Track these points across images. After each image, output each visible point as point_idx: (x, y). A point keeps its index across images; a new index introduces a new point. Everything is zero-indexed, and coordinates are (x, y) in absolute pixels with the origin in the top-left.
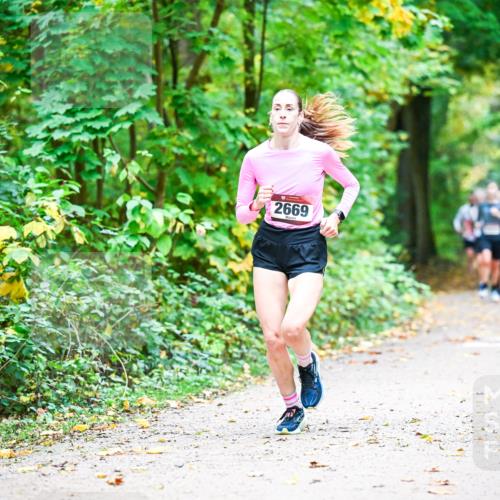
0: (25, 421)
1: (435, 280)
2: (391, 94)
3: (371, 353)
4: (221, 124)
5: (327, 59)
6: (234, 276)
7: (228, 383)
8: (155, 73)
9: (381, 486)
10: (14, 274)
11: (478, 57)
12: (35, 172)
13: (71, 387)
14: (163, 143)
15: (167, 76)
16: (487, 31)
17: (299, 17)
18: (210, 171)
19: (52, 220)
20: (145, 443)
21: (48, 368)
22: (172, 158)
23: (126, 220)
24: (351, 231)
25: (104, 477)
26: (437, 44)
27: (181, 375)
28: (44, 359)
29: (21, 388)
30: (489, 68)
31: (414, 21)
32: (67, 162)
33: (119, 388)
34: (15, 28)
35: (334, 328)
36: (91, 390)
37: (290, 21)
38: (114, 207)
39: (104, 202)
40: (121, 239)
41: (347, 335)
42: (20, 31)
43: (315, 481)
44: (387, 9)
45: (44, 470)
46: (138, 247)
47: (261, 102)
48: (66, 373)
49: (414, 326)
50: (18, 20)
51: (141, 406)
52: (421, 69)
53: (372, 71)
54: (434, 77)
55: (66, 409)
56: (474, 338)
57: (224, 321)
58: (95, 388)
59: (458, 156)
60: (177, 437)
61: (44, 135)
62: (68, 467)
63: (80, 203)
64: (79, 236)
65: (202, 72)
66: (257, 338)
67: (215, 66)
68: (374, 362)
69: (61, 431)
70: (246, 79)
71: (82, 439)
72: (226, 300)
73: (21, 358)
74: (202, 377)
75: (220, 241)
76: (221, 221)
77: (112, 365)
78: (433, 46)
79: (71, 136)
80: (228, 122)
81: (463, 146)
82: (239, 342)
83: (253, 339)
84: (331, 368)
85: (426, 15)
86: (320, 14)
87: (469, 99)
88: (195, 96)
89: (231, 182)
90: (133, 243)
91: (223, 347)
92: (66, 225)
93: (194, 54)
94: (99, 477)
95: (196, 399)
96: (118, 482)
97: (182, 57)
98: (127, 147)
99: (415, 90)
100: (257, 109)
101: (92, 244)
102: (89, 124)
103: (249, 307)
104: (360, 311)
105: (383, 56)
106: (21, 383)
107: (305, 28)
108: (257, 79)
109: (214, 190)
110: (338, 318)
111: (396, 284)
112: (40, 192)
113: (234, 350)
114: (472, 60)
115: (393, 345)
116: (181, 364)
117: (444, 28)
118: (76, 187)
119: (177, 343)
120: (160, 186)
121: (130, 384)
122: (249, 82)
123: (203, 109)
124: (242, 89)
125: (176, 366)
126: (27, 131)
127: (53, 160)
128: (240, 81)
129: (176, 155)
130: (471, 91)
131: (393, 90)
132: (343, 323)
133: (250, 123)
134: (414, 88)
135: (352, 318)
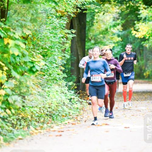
2: (68, 12)
3: (59, 131)
35: (42, 120)
41: (48, 123)
47: (8, 16)
49: (79, 119)
53: (59, 2)
54: (88, 4)
56: (107, 124)
59: (99, 40)
66: (6, 125)
68: (61, 135)
84: (40, 138)
87: (104, 14)
99: (79, 11)
100: (6, 19)
103: (3, 111)
104: (54, 112)
108: (6, 5)
110: (44, 115)
111: (70, 100)
115: (69, 127)
122: (2, 7)
130: (104, 11)
131: (68, 10)
132: (46, 118)
133: (3, 26)
134: (78, 9)
135: (50, 115)
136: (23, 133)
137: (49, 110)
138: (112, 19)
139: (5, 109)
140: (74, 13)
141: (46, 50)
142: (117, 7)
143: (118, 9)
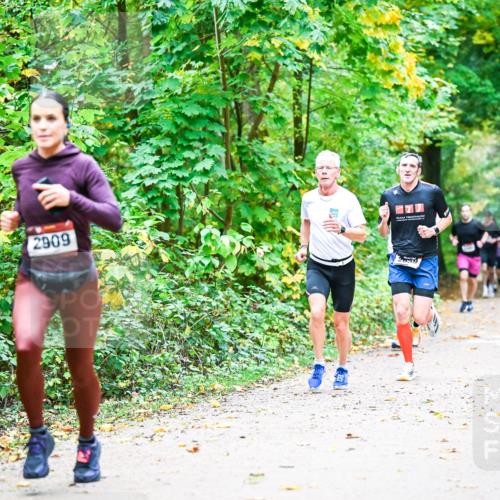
0: (122, 402)
1: (445, 290)
2: (409, 144)
4: (275, 168)
5: (359, 117)
6: (286, 287)
7: (282, 372)
8: (224, 130)
9: (403, 453)
10: (114, 287)
11: (478, 116)
12: (130, 206)
13: (159, 375)
14: (232, 184)
15: (234, 131)
16: (485, 95)
17: (337, 84)
18: (267, 206)
19: (144, 244)
20: (216, 419)
21: (140, 361)
22: (239, 196)
23: (201, 244)
24: (379, 252)
25: (184, 446)
26: (446, 106)
27: (245, 366)
28: (138, 353)
29: (119, 377)
30: (486, 124)
31: (427, 88)
32: (156, 204)
33: (197, 376)
34: (114, 94)
35: (365, 329)
36: (174, 377)
37: (330, 87)
38: (192, 234)
39: (184, 230)
40: (197, 259)
41: (375, 334)
42: (119, 95)
43: (351, 449)
44: (404, 79)
45: (137, 440)
46: (211, 265)
47: (307, 151)
48: (154, 364)
50: (116, 87)
51: (213, 391)
52: (433, 125)
54: (443, 131)
55: (154, 393)
56: (476, 336)
57: (279, 323)
58: (177, 376)
59: (462, 193)
60: (241, 415)
61: (138, 181)
62: (156, 438)
63: (166, 231)
64: (165, 257)
65: (261, 127)
66: (305, 336)
67: (271, 123)
69: (151, 410)
70: (296, 133)
71: (167, 416)
72: (280, 306)
73: (119, 352)
74: (261, 367)
75: (274, 261)
76: (276, 245)
77: (191, 358)
78: (442, 107)
79: (158, 183)
80: (280, 167)
81: (467, 184)
82: (290, 339)
83: (301, 337)
84: (362, 359)
85: (438, 82)
86: (353, 82)
87: (470, 148)
88: (255, 145)
89: (283, 214)
90: (206, 262)
91: (278, 343)
92: (155, 248)
93: (254, 114)
94: (180, 446)
95: (256, 385)
96: (196, 450)
97: (245, 116)
98: (203, 187)
99: (428, 142)
100: (304, 156)
101: (175, 263)
102: (174, 172)
103: (298, 313)
104: (386, 315)
105: (403, 114)
106: (119, 372)
107: (342, 92)
108: (304, 133)
109: (269, 220)
110: (368, 320)
112: (134, 222)
113: (286, 346)
114: (472, 117)
116: (245, 357)
117: (452, 94)
118: (162, 217)
119: (241, 340)
120: (228, 218)
121: (205, 373)
122: (297, 135)
123: (262, 156)
124: (293, 141)
125: (241, 358)
126: (125, 178)
127: (145, 202)
128: (290, 134)
129: (242, 193)
130: (471, 142)
131: (411, 141)
132: (372, 325)
133: (299, 168)
134: (428, 140)
135: (379, 321)
136: (332, 351)
137: (377, 311)
138: (485, 156)
139: (303, 309)
140: (419, 146)
141: (371, 210)
142: (494, 136)
143: (496, 139)
